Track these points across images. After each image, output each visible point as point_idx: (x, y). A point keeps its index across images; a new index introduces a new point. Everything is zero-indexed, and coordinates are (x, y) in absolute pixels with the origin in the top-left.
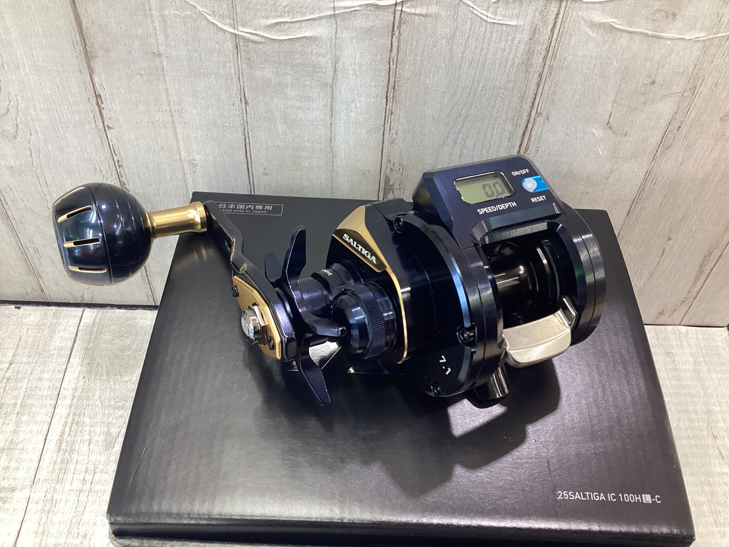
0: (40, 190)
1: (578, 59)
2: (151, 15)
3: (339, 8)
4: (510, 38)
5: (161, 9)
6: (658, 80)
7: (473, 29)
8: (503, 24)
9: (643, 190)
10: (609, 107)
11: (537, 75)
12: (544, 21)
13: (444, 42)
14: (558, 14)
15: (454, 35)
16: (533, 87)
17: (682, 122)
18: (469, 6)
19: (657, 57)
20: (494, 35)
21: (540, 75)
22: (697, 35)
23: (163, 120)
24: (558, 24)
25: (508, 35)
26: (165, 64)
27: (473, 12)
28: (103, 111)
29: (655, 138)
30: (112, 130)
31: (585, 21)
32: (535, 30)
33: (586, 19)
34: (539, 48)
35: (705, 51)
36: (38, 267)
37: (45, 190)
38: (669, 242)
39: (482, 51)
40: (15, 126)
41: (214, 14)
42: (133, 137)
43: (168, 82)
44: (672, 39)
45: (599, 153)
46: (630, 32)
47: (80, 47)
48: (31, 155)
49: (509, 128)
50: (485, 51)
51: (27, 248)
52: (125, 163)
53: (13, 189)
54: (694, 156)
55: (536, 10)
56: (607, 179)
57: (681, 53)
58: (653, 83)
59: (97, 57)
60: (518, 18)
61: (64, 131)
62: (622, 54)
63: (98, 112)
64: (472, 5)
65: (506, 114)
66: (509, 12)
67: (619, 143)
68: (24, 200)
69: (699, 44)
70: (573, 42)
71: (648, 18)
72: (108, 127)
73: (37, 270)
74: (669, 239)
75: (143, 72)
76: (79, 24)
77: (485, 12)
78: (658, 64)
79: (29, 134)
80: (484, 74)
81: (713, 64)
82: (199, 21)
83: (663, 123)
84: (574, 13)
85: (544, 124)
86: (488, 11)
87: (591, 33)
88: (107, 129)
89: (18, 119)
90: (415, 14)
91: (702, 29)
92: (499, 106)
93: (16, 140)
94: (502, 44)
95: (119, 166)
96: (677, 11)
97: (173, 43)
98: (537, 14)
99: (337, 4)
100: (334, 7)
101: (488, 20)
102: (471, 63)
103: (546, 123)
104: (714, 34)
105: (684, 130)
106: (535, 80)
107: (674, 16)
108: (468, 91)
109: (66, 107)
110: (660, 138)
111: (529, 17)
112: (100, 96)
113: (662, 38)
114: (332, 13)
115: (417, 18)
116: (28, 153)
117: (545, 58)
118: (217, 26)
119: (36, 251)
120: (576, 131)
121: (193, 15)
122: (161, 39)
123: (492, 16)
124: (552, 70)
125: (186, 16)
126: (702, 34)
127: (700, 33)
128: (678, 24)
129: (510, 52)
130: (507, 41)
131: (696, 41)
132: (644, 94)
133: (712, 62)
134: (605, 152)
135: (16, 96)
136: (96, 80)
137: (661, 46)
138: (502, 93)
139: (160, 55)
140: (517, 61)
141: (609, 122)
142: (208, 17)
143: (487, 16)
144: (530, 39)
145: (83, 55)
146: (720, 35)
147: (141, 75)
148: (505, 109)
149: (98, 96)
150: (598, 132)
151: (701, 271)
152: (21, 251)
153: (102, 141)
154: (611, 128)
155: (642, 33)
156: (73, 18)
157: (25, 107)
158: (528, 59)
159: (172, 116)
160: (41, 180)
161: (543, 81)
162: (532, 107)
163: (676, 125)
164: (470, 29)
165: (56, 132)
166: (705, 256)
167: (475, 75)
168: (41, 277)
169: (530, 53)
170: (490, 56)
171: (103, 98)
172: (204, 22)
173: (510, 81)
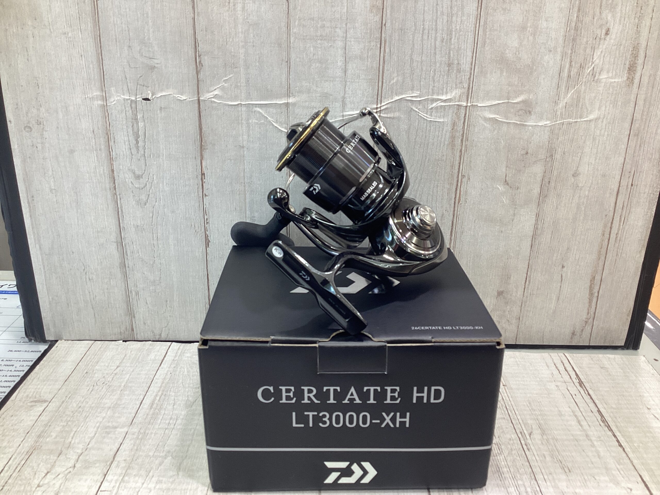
0: (152, 243)
1: (480, 140)
2: (242, 123)
3: (346, 115)
4: (441, 129)
5: (248, 120)
6: (529, 151)
7: (420, 125)
8: (436, 121)
9: (537, 228)
10: (504, 170)
11: (459, 151)
12: (459, 118)
13: (404, 133)
14: (465, 114)
15: (409, 128)
16: (458, 158)
17: (550, 178)
18: (416, 111)
19: (526, 137)
20: (432, 128)
21: (461, 151)
22: (546, 123)
23: (239, 189)
24: (467, 120)
25: (439, 127)
26: (245, 153)
27: (419, 115)
28: (204, 184)
29: (536, 190)
30: (207, 197)
31: (481, 118)
32: (454, 124)
33: (481, 116)
34: (458, 134)
35: (552, 131)
36: (134, 308)
37: (155, 243)
38: (563, 269)
39: (426, 137)
40: (147, 196)
41: (277, 122)
42: (219, 201)
43: (246, 164)
44: (532, 126)
45: (503, 202)
46: (508, 123)
47: (198, 143)
48: (152, 217)
49: (447, 186)
50: (428, 137)
51: (131, 292)
52: (211, 221)
53: (134, 244)
54: (563, 202)
55: (453, 112)
56: (513, 221)
57: (539, 134)
58: (527, 153)
59: (207, 149)
60: (444, 117)
61: (177, 198)
62: (505, 136)
63: (201, 185)
64: (418, 111)
65: (444, 176)
66: (439, 114)
67: (515, 195)
68: (140, 251)
69: (548, 128)
70: (476, 130)
71: (515, 114)
72: (205, 195)
73: (134, 311)
74: (563, 267)
75: (232, 158)
76: (201, 129)
77: (425, 115)
78: (527, 141)
79: (155, 201)
80: (429, 152)
81: (559, 141)
82: (268, 126)
83: (539, 179)
84: (474, 113)
85: (467, 183)
86: (427, 114)
87: (485, 124)
88: (204, 196)
89: (151, 191)
90: (387, 117)
91: (547, 119)
92: (439, 172)
93: (145, 206)
94: (437, 133)
95: (207, 223)
96: (531, 110)
97: (251, 140)
98: (454, 114)
99: (345, 113)
100: (343, 115)
101: (428, 119)
102: (420, 145)
103: (469, 182)
104: (555, 122)
105: (553, 184)
106: (458, 154)
107: (530, 112)
108: (420, 163)
109: (182, 181)
110: (539, 189)
111: (450, 116)
112: (204, 174)
113: (526, 125)
114: (342, 118)
115: (388, 119)
116: (151, 215)
117: (462, 140)
118: (278, 128)
119: (137, 293)
120: (487, 186)
121: (266, 122)
122: (245, 137)
123: (430, 117)
124: (467, 148)
125: (261, 124)
126: (548, 122)
127: (546, 121)
128: (533, 117)
129: (441, 138)
130: (439, 131)
131: (545, 126)
132: (523, 161)
133: (558, 139)
134: (508, 201)
135: (153, 175)
136: (204, 164)
137: (526, 130)
138: (440, 163)
139: (243, 147)
140: (446, 143)
141: (506, 180)
142: (274, 123)
143: (427, 117)
144: (452, 129)
145: (199, 148)
146: (558, 122)
147: (231, 160)
148: (443, 173)
149: (203, 174)
150: (501, 188)
151: (591, 294)
152: (127, 294)
153: (199, 205)
154: (508, 184)
155: (514, 123)
156: (198, 125)
157: (157, 183)
158: (452, 141)
159: (245, 186)
160: (154, 235)
161: (463, 154)
162: (459, 172)
163: (547, 180)
164: (418, 125)
165: (172, 199)
166: (591, 280)
167: (423, 152)
168: (135, 317)
169: (453, 138)
170: (431, 140)
171: (206, 176)
172: (271, 127)
173: (444, 156)
